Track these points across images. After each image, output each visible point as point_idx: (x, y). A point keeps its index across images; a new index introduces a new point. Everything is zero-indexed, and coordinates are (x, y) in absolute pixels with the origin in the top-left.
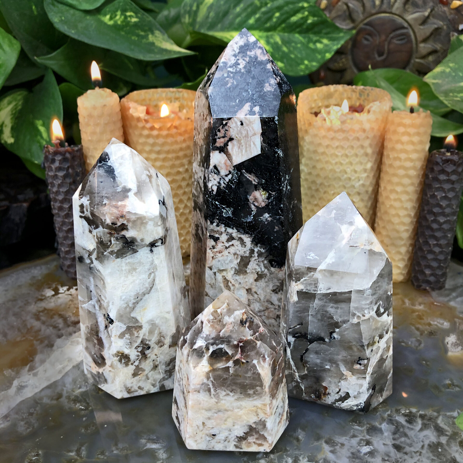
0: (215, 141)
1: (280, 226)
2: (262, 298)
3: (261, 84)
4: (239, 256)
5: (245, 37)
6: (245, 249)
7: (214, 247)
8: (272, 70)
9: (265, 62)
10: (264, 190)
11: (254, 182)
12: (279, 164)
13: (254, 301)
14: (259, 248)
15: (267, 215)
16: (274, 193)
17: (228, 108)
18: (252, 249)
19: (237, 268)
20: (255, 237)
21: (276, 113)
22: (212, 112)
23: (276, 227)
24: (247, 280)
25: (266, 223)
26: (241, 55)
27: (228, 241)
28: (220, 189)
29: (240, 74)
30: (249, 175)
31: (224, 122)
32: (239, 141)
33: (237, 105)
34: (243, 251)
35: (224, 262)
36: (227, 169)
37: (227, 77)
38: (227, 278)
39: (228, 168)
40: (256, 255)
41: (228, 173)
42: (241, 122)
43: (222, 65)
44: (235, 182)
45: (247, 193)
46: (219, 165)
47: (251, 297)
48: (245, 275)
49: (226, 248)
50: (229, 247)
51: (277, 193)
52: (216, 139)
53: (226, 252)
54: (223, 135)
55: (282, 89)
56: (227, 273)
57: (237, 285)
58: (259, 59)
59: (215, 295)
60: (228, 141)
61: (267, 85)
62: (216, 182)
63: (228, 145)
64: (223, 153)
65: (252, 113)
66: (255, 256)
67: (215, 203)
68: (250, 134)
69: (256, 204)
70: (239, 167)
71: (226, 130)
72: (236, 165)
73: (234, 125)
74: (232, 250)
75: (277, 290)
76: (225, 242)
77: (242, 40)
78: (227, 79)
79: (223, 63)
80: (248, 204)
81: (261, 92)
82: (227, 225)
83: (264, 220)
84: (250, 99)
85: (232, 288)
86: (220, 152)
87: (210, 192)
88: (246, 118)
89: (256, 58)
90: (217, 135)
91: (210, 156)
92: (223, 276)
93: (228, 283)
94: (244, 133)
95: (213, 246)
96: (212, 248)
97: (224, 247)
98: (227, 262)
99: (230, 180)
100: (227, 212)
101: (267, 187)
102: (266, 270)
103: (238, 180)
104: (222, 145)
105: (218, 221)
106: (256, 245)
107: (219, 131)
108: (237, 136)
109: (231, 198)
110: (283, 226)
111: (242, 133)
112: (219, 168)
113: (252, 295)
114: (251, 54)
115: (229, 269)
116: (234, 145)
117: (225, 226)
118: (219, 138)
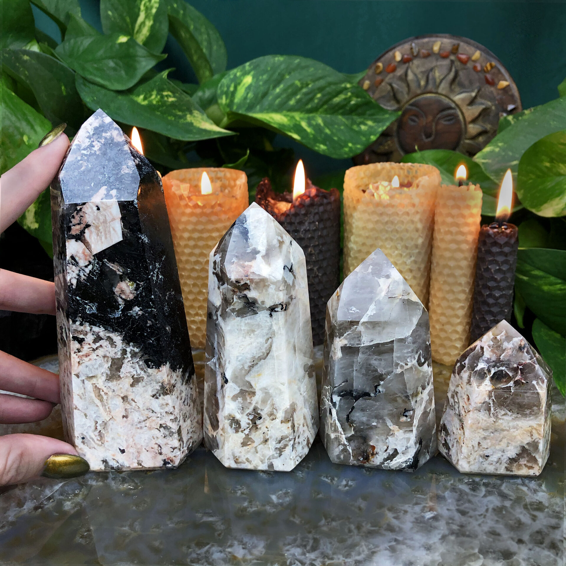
0: (69, 229)
1: (153, 320)
2: (141, 407)
3: (118, 166)
4: (110, 359)
5: (100, 118)
6: (115, 350)
7: (79, 350)
8: (129, 151)
9: (122, 143)
10: (131, 280)
11: (118, 273)
12: (144, 250)
13: (133, 410)
14: (131, 348)
15: (137, 309)
16: (142, 283)
17: (82, 192)
18: (124, 349)
19: (109, 373)
20: (125, 334)
21: (136, 197)
22: (64, 197)
23: (149, 322)
24: (121, 386)
25: (137, 317)
26: (95, 137)
27: (95, 341)
28: (81, 282)
29: (95, 157)
30: (112, 264)
31: (78, 208)
32: (97, 228)
33: (92, 189)
34: (115, 352)
35: (93, 367)
36: (86, 259)
37: (81, 160)
38: (98, 385)
39: (88, 258)
40: (129, 355)
41: (87, 263)
42: (97, 206)
43: (75, 147)
44: (96, 272)
45: (113, 285)
46: (76, 256)
47: (128, 406)
48: (119, 380)
49: (94, 350)
50: (97, 349)
51: (146, 282)
52: (70, 227)
53: (93, 356)
54: (78, 222)
55: (142, 171)
56: (98, 380)
57: (110, 394)
58: (115, 141)
59: (86, 408)
60: (85, 228)
61: (124, 167)
62: (74, 275)
63: (84, 233)
64: (80, 242)
65: (108, 196)
66: (128, 357)
67: (76, 299)
68: (109, 219)
69: (124, 297)
70: (100, 256)
71: (81, 216)
72: (96, 254)
73: (90, 210)
74: (100, 352)
75: (158, 394)
76: (91, 342)
77: (97, 121)
78: (81, 162)
79: (76, 145)
80: (114, 297)
81: (117, 174)
82: (92, 323)
83: (135, 315)
84: (106, 183)
85: (105, 397)
86: (76, 241)
87: (69, 286)
88: (102, 203)
89: (112, 139)
90: (71, 222)
91: (66, 246)
92: (93, 384)
93: (99, 392)
94: (102, 218)
95: (77, 349)
96: (77, 351)
97: (91, 349)
98: (95, 367)
99: (90, 271)
100: (91, 308)
101: (133, 277)
102: (142, 372)
103: (100, 271)
104: (78, 232)
105: (81, 319)
106: (128, 344)
107: (73, 217)
108: (94, 222)
109: (93, 292)
110: (156, 320)
111: (99, 219)
112: (77, 259)
113: (129, 403)
114: (108, 135)
115: (99, 375)
116: (91, 233)
117: (90, 324)
118: (74, 225)
